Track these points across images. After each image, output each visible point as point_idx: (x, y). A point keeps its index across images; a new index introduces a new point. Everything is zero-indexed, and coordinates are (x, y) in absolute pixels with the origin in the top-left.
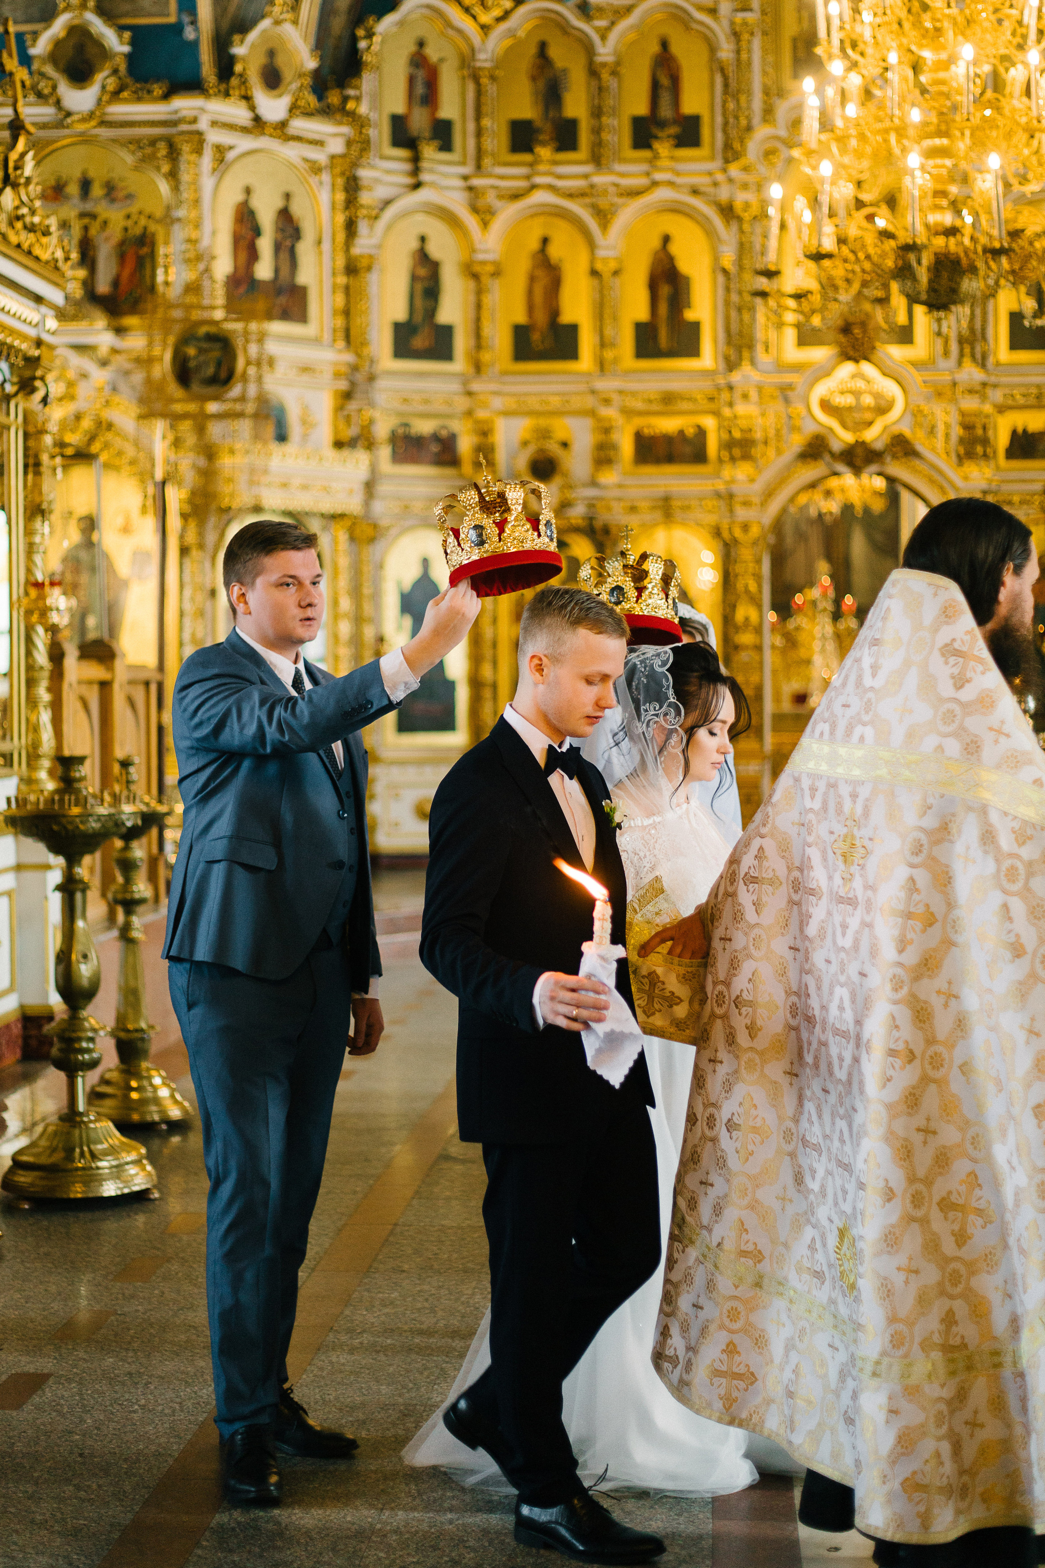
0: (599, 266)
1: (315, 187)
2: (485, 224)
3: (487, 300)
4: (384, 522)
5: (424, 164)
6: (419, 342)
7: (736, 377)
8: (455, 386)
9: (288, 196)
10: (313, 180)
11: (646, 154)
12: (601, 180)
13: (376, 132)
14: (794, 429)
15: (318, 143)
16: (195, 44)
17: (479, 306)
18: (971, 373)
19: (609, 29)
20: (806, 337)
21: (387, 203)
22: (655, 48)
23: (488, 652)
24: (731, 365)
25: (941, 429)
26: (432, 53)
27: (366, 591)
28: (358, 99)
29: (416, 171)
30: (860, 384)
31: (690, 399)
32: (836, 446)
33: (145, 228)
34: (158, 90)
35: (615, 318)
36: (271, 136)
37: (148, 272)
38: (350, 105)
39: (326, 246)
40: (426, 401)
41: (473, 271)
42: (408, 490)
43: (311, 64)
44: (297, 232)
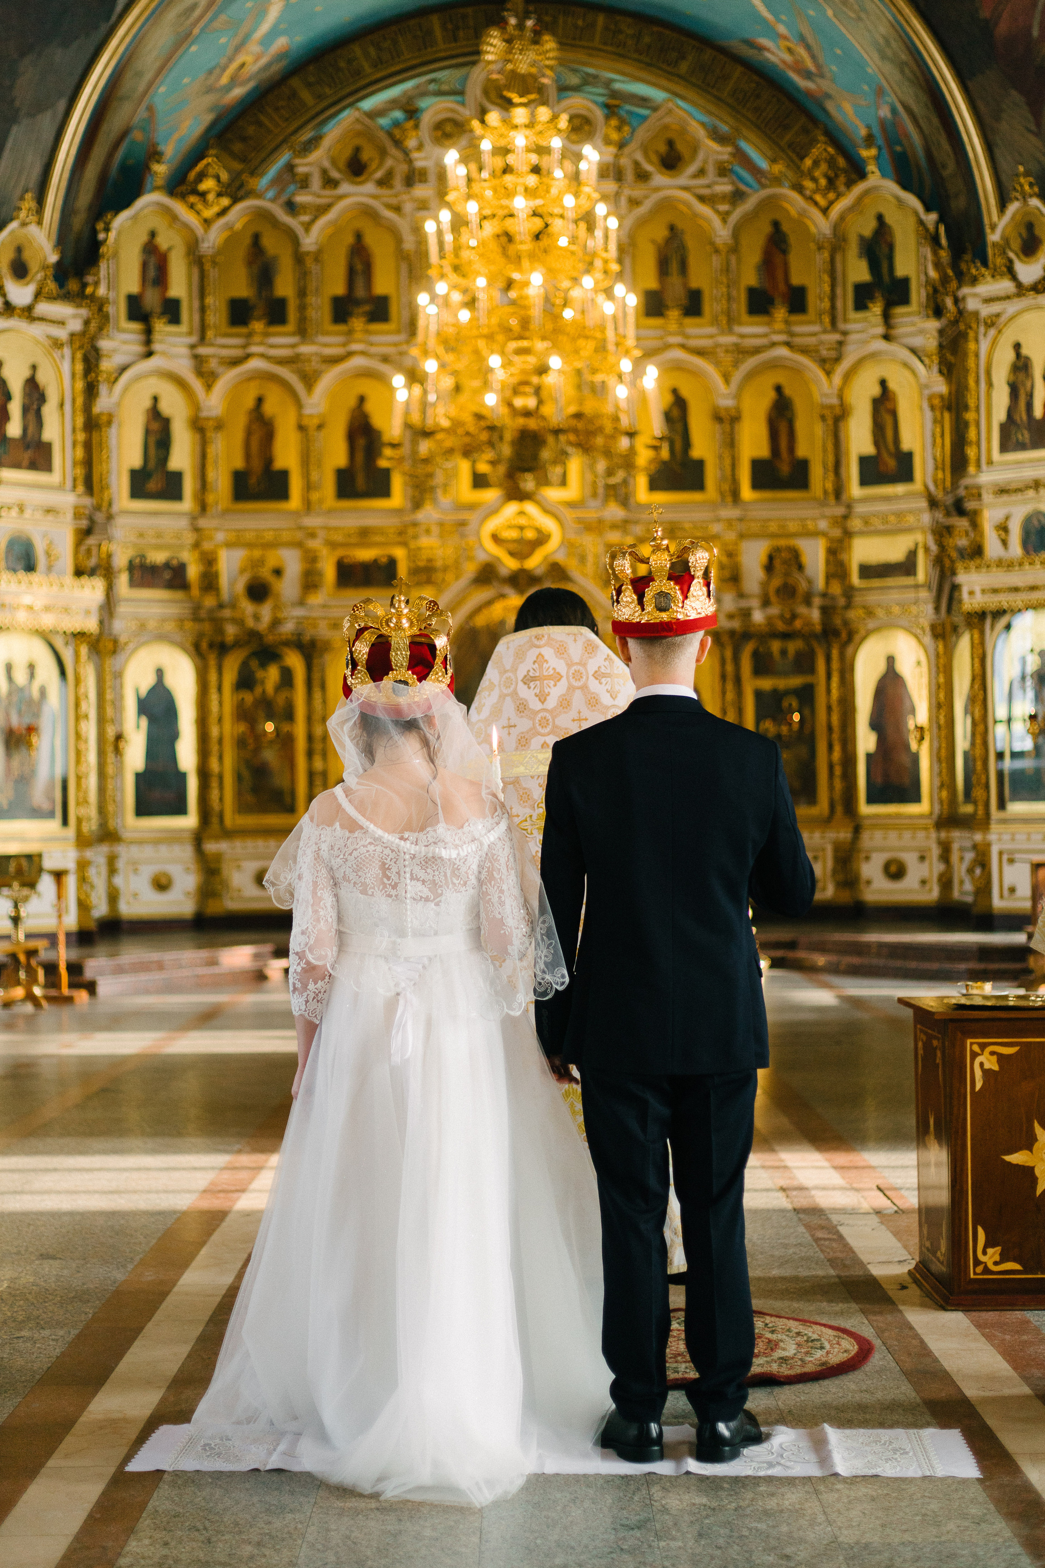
0: (305, 422)
1: (58, 360)
2: (209, 387)
3: (211, 451)
4: (123, 639)
5: (156, 336)
6: (152, 485)
7: (421, 516)
8: (183, 523)
9: (34, 367)
10: (56, 354)
11: (342, 328)
12: (306, 349)
13: (115, 308)
14: (470, 558)
15: (61, 323)
17: (204, 456)
18: (614, 511)
19: (313, 221)
20: (479, 481)
21: (123, 369)
22: (350, 239)
23: (214, 748)
24: (417, 504)
25: (590, 559)
26: (163, 242)
27: (109, 696)
28: (97, 284)
29: (148, 342)
30: (522, 521)
31: (382, 534)
32: (504, 572)
35: (319, 464)
36: (20, 316)
38: (89, 290)
39: (68, 407)
40: (159, 535)
41: (198, 426)
42: (143, 610)
43: (53, 258)
44: (42, 398)
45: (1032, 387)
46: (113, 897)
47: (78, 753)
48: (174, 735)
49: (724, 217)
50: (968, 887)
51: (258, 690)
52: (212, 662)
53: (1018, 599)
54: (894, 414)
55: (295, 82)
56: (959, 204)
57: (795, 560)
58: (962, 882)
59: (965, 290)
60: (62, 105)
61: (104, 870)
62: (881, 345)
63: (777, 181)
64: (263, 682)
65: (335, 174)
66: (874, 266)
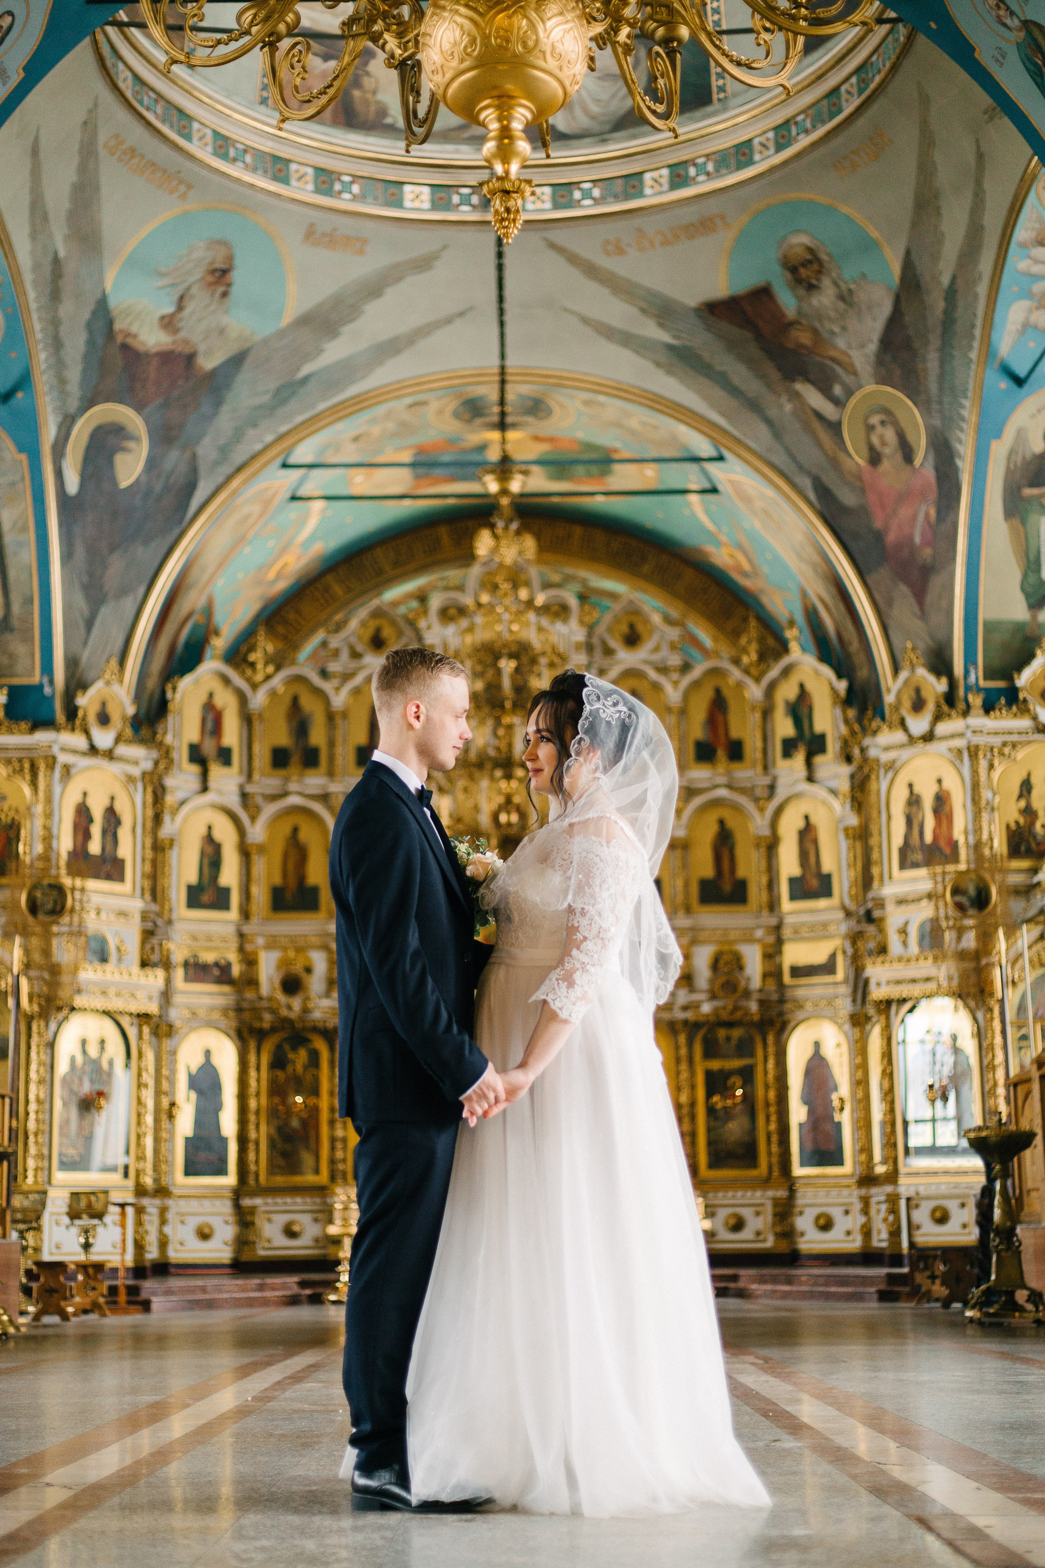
1: (132, 792)
2: (253, 818)
3: (254, 870)
4: (177, 1023)
6: (205, 898)
8: (230, 929)
9: (113, 798)
10: (131, 787)
12: (334, 788)
13: (179, 754)
15: (136, 763)
16: (52, 697)
17: (248, 875)
19: (341, 685)
21: (182, 803)
23: (252, 1118)
27: (165, 1072)
28: (165, 733)
33: (13, 819)
34: (24, 726)
36: (102, 757)
37: (14, 847)
38: (158, 738)
39: (139, 831)
40: (209, 938)
41: (245, 852)
42: (194, 1000)
43: (131, 710)
44: (118, 822)
45: (923, 817)
46: (163, 1244)
47: (139, 1115)
48: (218, 1107)
49: (676, 684)
50: (884, 1235)
51: (290, 1069)
52: (252, 1045)
53: (916, 990)
54: (815, 842)
55: (329, 578)
56: (863, 673)
57: (738, 963)
58: (879, 1232)
59: (867, 741)
60: (141, 590)
61: (156, 1220)
62: (805, 787)
63: (717, 654)
64: (294, 1062)
65: (359, 648)
66: (798, 723)
